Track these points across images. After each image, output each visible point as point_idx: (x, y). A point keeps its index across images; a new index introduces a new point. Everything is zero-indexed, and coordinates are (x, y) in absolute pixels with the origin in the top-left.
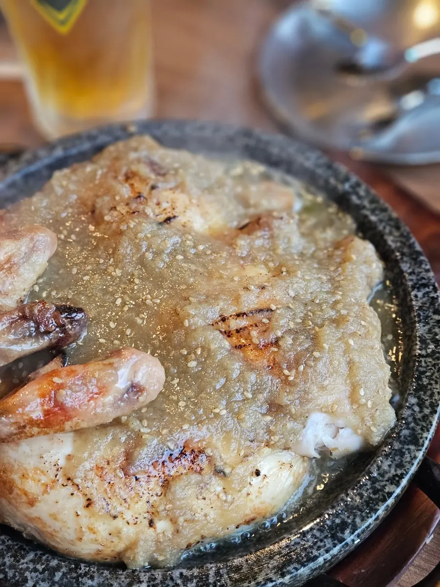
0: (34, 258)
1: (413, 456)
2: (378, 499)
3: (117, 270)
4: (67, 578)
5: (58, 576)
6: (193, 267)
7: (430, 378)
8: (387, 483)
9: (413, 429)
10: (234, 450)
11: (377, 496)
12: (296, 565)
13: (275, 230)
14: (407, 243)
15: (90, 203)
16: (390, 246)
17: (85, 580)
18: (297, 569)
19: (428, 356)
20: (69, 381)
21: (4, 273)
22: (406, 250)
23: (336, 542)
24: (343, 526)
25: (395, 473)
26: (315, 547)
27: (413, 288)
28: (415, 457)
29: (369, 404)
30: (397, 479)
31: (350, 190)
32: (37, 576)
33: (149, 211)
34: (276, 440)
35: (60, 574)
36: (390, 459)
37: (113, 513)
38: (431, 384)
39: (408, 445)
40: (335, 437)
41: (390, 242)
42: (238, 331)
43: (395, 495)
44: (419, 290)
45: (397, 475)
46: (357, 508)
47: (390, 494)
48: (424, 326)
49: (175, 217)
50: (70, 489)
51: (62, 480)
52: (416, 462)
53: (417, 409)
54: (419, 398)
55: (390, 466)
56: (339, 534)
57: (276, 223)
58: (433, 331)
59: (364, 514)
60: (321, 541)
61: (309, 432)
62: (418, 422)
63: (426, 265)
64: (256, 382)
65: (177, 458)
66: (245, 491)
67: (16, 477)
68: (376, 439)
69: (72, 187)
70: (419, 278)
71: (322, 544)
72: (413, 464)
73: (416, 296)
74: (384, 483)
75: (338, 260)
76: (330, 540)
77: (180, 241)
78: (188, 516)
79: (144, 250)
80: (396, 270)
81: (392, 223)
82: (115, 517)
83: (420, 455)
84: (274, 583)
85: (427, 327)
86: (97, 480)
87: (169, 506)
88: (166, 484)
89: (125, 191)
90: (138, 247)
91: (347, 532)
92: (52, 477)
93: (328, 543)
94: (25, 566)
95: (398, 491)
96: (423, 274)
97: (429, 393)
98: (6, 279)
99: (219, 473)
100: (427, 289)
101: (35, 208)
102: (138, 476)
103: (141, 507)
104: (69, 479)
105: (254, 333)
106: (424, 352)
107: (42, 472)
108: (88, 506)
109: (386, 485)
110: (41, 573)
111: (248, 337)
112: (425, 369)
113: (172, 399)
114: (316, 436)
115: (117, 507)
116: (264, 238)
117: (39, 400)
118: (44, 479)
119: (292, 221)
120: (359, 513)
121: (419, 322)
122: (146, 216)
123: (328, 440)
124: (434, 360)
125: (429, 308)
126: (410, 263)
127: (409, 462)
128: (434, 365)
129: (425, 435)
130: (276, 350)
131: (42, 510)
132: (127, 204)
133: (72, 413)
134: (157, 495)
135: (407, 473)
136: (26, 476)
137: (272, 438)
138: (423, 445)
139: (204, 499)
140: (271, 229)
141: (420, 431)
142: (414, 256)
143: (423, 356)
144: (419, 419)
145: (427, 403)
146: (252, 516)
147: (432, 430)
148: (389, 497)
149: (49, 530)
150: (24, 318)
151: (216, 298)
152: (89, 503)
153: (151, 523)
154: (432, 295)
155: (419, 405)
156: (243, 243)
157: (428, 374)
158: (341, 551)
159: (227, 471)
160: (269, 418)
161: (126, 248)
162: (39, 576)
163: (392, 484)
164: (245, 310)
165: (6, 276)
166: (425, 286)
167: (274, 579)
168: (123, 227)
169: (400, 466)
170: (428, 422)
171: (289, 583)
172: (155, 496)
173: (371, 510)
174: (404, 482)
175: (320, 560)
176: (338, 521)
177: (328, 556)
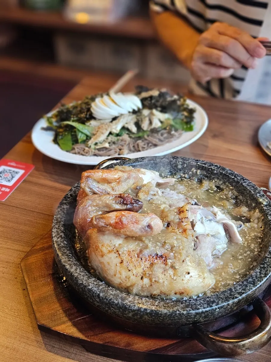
2: (231, 298)
8: (237, 294)
9: (254, 280)
12: (190, 309)
17: (110, 291)
21: (117, 183)
23: (209, 306)
24: (213, 302)
28: (252, 289)
30: (241, 293)
36: (241, 286)
37: (129, 269)
38: (268, 267)
39: (250, 284)
43: (238, 298)
45: (242, 292)
46: (221, 298)
47: (236, 298)
50: (116, 255)
51: (115, 251)
52: (251, 291)
53: (258, 274)
54: (261, 270)
55: (240, 289)
56: (211, 304)
59: (223, 301)
60: (203, 304)
62: (257, 278)
65: (159, 257)
72: (250, 291)
74: (235, 293)
76: (206, 305)
78: (157, 279)
82: (129, 271)
83: (254, 289)
86: (127, 255)
87: (150, 273)
88: (152, 265)
91: (214, 304)
92: (112, 249)
93: (206, 306)
95: (240, 298)
102: (142, 258)
103: (140, 271)
104: (117, 251)
109: (236, 294)
110: (95, 285)
112: (267, 262)
115: (131, 267)
120: (221, 300)
127: (248, 290)
129: (258, 283)
131: (105, 260)
133: (125, 226)
134: (147, 267)
135: (246, 293)
136: (104, 246)
138: (256, 286)
139: (165, 275)
141: (257, 281)
143: (268, 258)
144: (258, 277)
145: (264, 273)
146: (183, 291)
147: (262, 282)
149: (106, 269)
150: (120, 197)
152: (122, 262)
153: (142, 278)
155: (260, 273)
157: (268, 264)
158: (210, 310)
159: (177, 267)
162: (94, 286)
163: (238, 294)
165: (117, 185)
169: (244, 289)
170: (262, 279)
171: (186, 314)
172: (146, 268)
173: (227, 300)
174: (244, 295)
175: (200, 311)
176: (212, 300)
177: (204, 310)
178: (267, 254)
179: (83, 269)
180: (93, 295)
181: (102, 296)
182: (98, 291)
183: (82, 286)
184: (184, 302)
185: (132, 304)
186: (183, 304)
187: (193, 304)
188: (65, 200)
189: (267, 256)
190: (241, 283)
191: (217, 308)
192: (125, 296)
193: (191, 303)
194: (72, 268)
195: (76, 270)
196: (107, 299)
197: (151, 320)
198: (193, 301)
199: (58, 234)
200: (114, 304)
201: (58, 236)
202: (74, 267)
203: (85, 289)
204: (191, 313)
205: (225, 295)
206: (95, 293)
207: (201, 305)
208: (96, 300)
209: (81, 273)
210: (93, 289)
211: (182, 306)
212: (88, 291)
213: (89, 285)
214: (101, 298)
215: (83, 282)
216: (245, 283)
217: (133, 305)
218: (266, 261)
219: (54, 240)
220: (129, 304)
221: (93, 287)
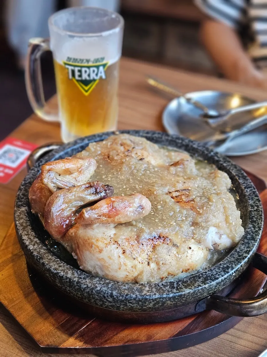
0: (90, 168)
1: (253, 244)
2: (241, 258)
3: (122, 176)
4: (114, 286)
5: (110, 286)
6: (154, 176)
7: (257, 218)
8: (244, 253)
9: (252, 235)
10: (180, 238)
11: (240, 258)
12: (210, 281)
13: (185, 165)
14: (241, 173)
15: (107, 154)
16: (233, 174)
17: (121, 287)
18: (211, 282)
19: (255, 211)
20: (117, 200)
21: (78, 173)
22: (240, 175)
23: (225, 273)
24: (228, 267)
25: (247, 250)
26: (217, 275)
27: (245, 188)
28: (254, 245)
29: (234, 223)
30: (248, 252)
31: (214, 155)
32: (101, 286)
33: (133, 155)
34: (196, 237)
35: (111, 285)
36: (244, 245)
37: (134, 257)
38: (257, 220)
39: (251, 240)
40: (220, 239)
41: (233, 173)
42: (176, 197)
43: (248, 257)
44: (248, 188)
45: (248, 250)
46: (233, 261)
47: (246, 257)
48: (252, 201)
49: (144, 159)
50: (116, 246)
51: (113, 242)
52: (255, 247)
53: (253, 228)
54: (253, 225)
55: (244, 247)
56: (227, 270)
57: (186, 163)
58: (256, 202)
59: (236, 263)
60: (219, 272)
61: (209, 235)
63: (249, 180)
64: (186, 213)
65: (157, 239)
66: (185, 254)
67: (94, 241)
68: (237, 239)
69: (98, 148)
70: (247, 185)
71: (220, 274)
72: (254, 247)
73: (247, 191)
74: (243, 253)
75: (213, 177)
77: (147, 166)
78: (164, 262)
79: (133, 169)
80: (237, 183)
81: (233, 166)
82: (134, 259)
83: (256, 244)
84: (202, 287)
85: (253, 201)
86: (127, 243)
87: (156, 256)
88: (154, 247)
89: (122, 149)
90: (130, 168)
91: (230, 270)
92: (109, 241)
93: (223, 273)
94: (95, 282)
95: (249, 256)
96: (249, 183)
97: (257, 223)
98: (79, 175)
99: (174, 245)
100: (251, 189)
101: (84, 155)
102: (143, 243)
103: (144, 256)
104: (116, 242)
105: (183, 197)
106: (253, 210)
107: (105, 239)
108: (124, 253)
110: (102, 284)
111: (181, 199)
113: (152, 219)
114: (212, 237)
115: (136, 255)
116: (181, 168)
117: (106, 206)
118: (106, 242)
119: (192, 162)
120: (234, 263)
121: (249, 200)
122: (133, 157)
123: (217, 240)
124: (257, 212)
125: (253, 195)
126: (243, 180)
127: (252, 246)
128: (258, 214)
129: (257, 237)
130: (193, 202)
131: (104, 255)
132: (124, 153)
133: (119, 212)
135: (252, 250)
136: (98, 240)
137: (195, 236)
138: (257, 241)
139: (170, 255)
140: (183, 165)
141: (255, 236)
142: (244, 177)
143: (253, 211)
144: (254, 232)
145: (257, 227)
146: (188, 267)
147: (260, 236)
148: (246, 258)
149: (107, 264)
150: (91, 187)
151: (166, 185)
153: (149, 264)
154: (254, 190)
155: (253, 227)
156: (172, 169)
157: (255, 217)
158: (228, 277)
159: (178, 245)
160: (193, 228)
161: (125, 168)
162: (102, 285)
163: (246, 253)
164: (178, 189)
165: (79, 174)
166: (250, 187)
167: (202, 285)
168: (124, 160)
169: (248, 247)
170: (258, 233)
171: (208, 287)
172: (150, 252)
173: (239, 262)
174: (251, 253)
175: (220, 279)
176: (225, 266)
177: (223, 278)
178: (250, 208)
179: (80, 271)
180: (104, 296)
181: (116, 294)
182: (110, 290)
183: (88, 290)
184: (201, 275)
185: (151, 294)
186: (201, 278)
187: (210, 275)
188: (20, 202)
189: (251, 210)
190: (242, 242)
191: (234, 273)
192: (140, 286)
193: (208, 275)
194: (67, 273)
195: (73, 274)
196: (123, 296)
197: (173, 304)
198: (209, 272)
199: (32, 241)
200: (132, 298)
201: (33, 243)
202: (70, 272)
203: (92, 292)
204: (212, 285)
205: (234, 258)
206: (106, 293)
207: (219, 273)
208: (108, 301)
209: (80, 276)
210: (102, 289)
211: (201, 280)
212: (98, 293)
213: (97, 287)
214: (115, 297)
215: (87, 285)
216: (246, 241)
217: (154, 293)
218: (253, 215)
219: (31, 249)
220: (148, 294)
221: (101, 288)
